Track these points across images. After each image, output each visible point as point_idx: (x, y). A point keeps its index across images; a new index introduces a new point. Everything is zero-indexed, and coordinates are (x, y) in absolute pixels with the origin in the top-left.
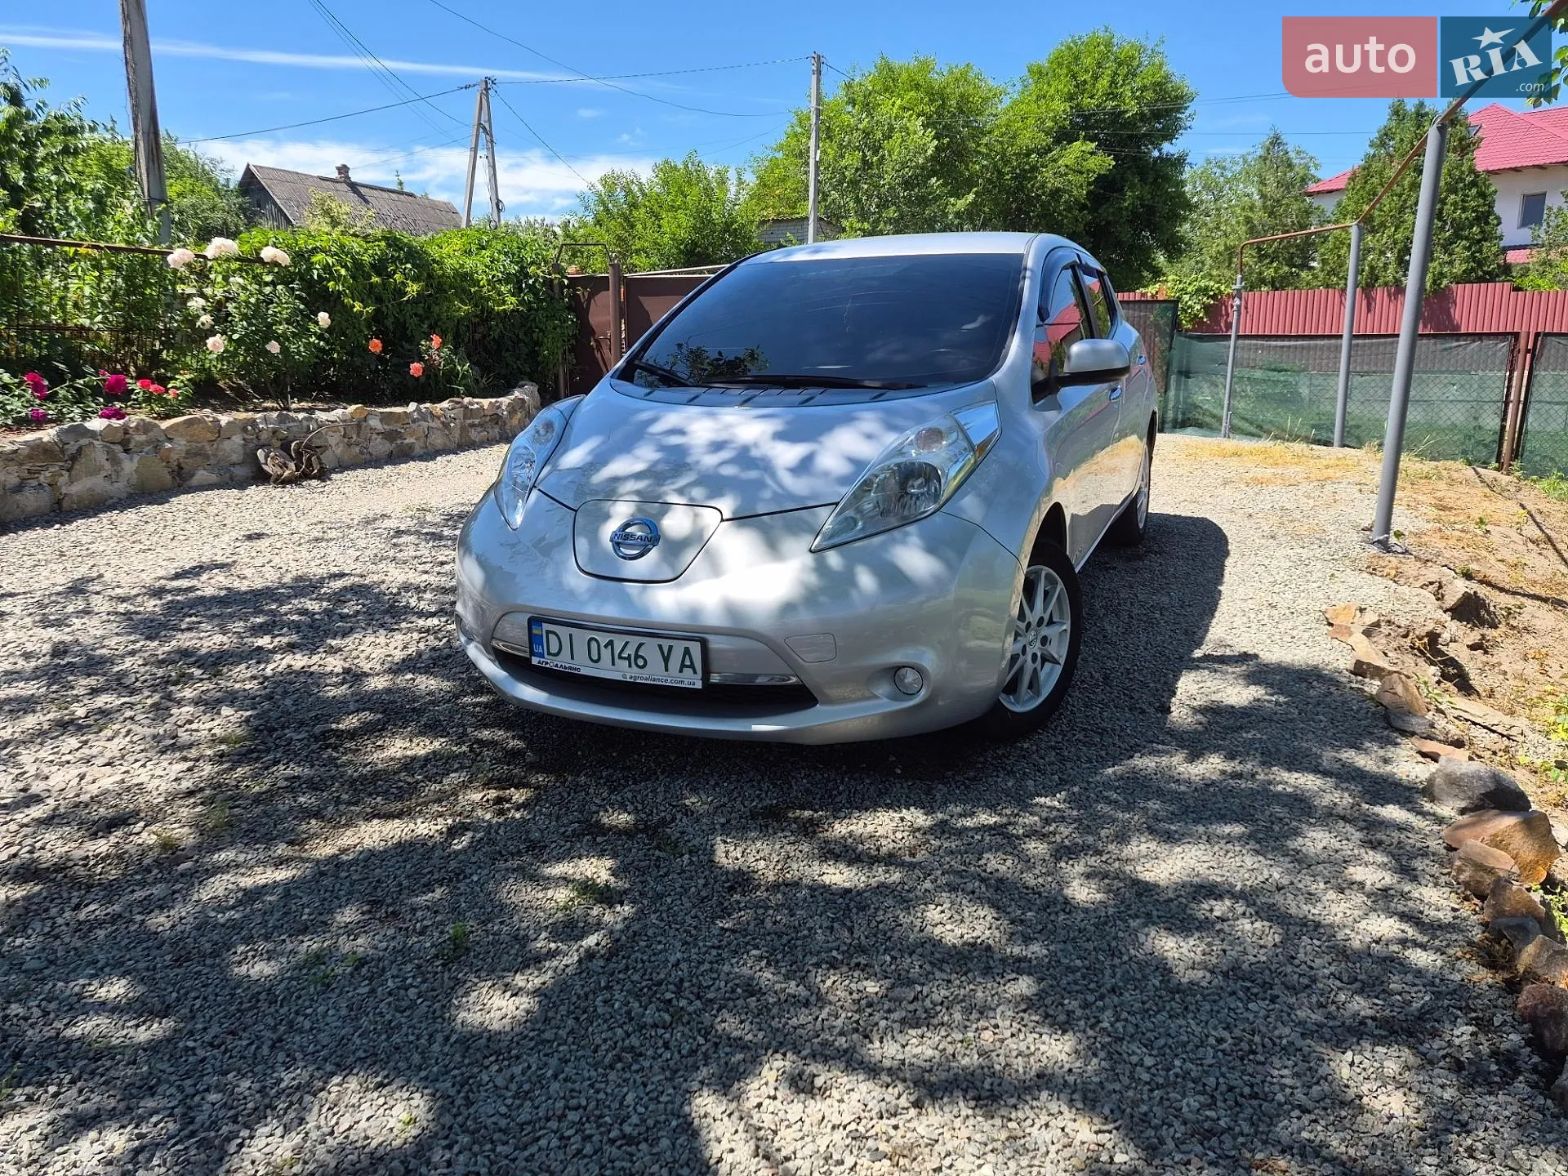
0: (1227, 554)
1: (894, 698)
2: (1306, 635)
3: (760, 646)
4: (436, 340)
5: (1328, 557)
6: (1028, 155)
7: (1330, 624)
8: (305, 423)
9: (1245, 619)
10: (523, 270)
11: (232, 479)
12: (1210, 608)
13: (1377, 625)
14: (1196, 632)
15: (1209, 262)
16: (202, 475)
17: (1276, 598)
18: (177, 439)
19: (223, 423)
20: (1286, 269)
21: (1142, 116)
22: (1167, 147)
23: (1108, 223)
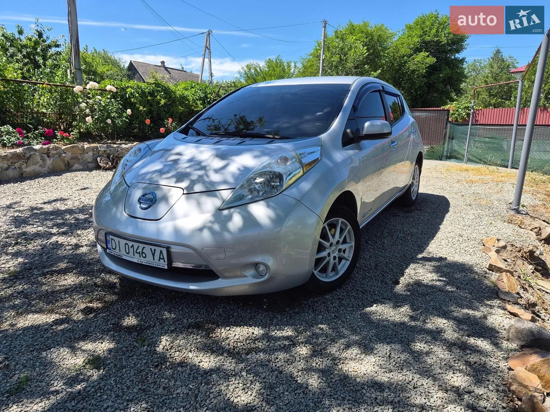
0: (448, 211)
1: (255, 277)
2: (471, 250)
3: (191, 251)
4: (170, 120)
5: (491, 215)
6: (403, 57)
7: (484, 245)
8: (117, 148)
9: (447, 241)
10: (206, 96)
11: (88, 168)
12: (432, 236)
13: (505, 247)
14: (422, 246)
15: (470, 97)
16: (76, 166)
17: (464, 232)
18: (68, 153)
19: (85, 148)
20: (500, 100)
21: (448, 44)
22: (457, 55)
23: (434, 82)
